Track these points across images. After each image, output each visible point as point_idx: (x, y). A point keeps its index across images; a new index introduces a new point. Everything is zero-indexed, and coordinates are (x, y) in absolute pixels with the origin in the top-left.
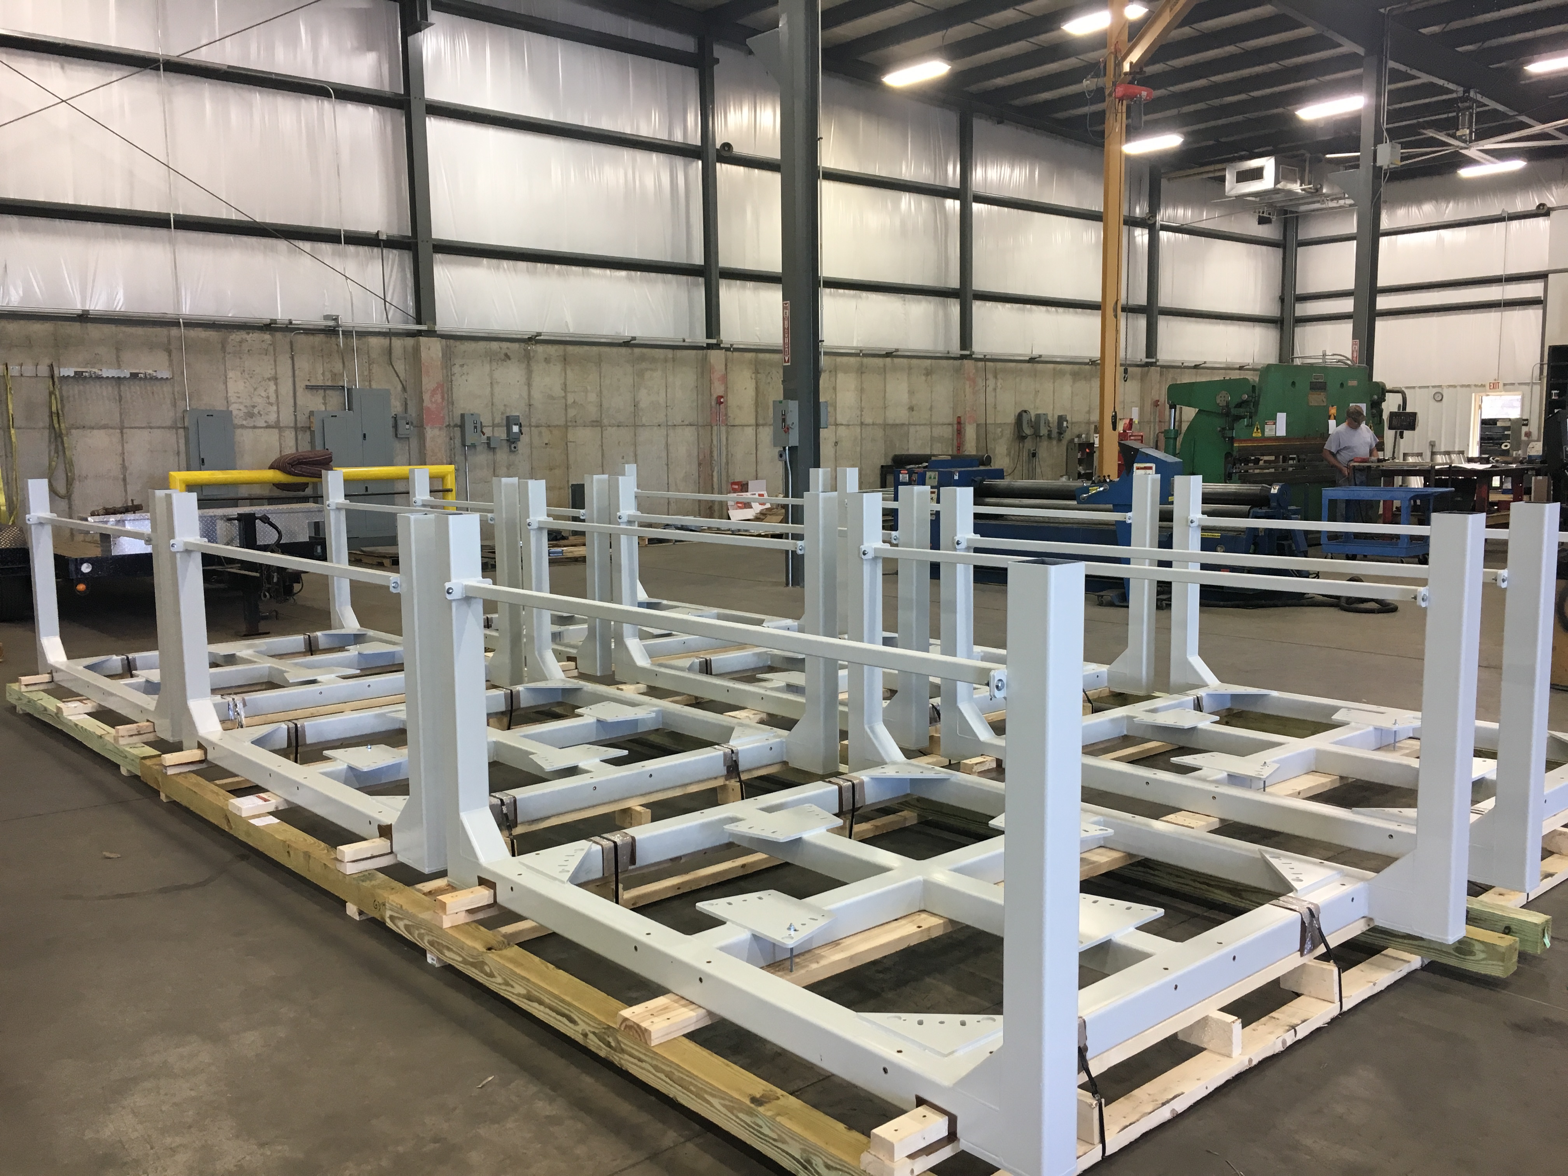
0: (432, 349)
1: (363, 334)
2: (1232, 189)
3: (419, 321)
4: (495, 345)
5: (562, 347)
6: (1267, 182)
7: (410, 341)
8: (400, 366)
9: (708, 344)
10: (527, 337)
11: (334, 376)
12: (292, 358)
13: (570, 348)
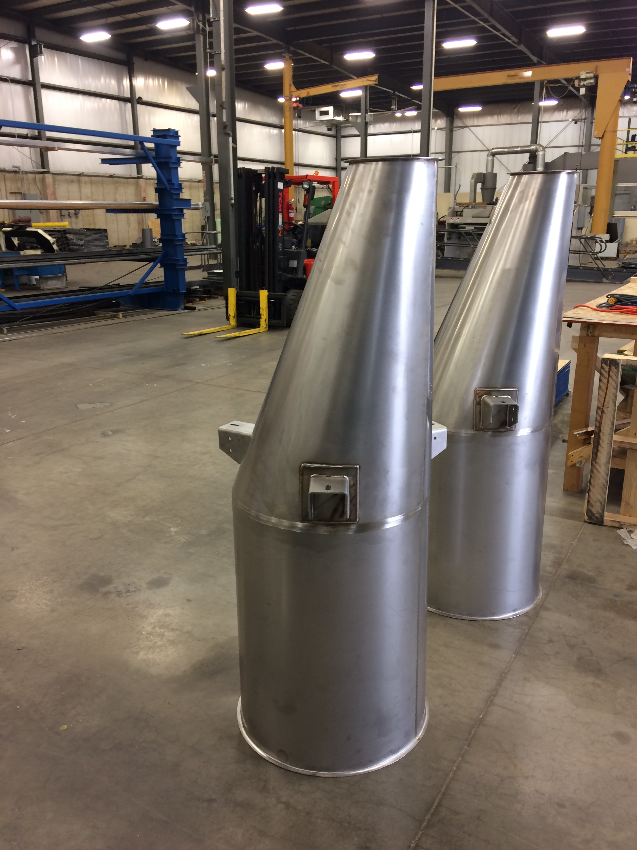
0: (49, 178)
1: (26, 173)
2: (318, 118)
3: (43, 167)
4: (68, 177)
5: (90, 178)
6: (330, 117)
7: (41, 175)
8: (39, 185)
9: (138, 177)
10: (77, 174)
11: (18, 189)
12: (5, 182)
13: (93, 178)
